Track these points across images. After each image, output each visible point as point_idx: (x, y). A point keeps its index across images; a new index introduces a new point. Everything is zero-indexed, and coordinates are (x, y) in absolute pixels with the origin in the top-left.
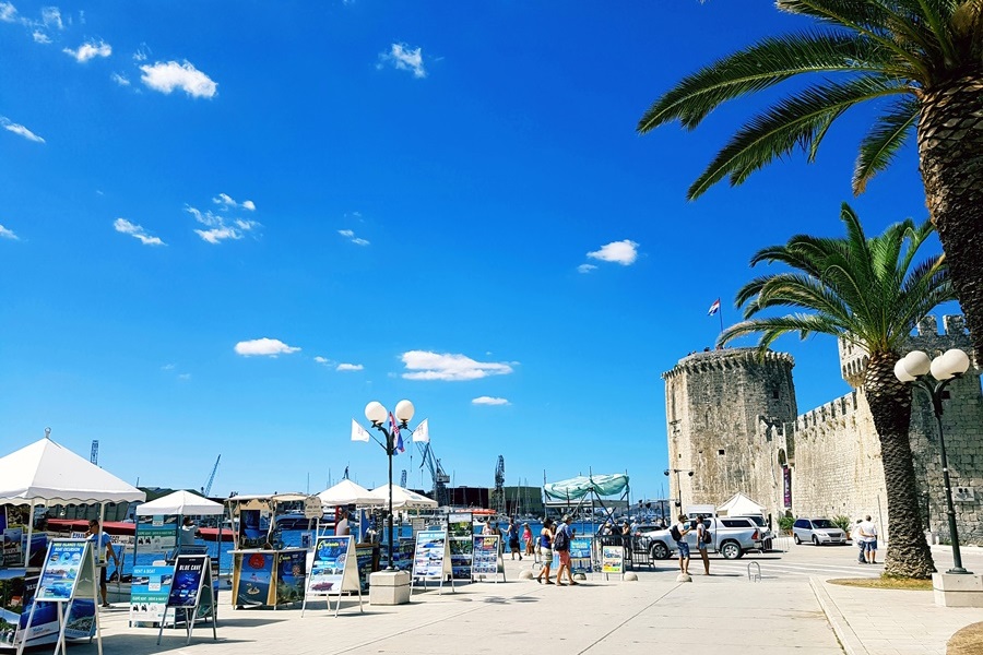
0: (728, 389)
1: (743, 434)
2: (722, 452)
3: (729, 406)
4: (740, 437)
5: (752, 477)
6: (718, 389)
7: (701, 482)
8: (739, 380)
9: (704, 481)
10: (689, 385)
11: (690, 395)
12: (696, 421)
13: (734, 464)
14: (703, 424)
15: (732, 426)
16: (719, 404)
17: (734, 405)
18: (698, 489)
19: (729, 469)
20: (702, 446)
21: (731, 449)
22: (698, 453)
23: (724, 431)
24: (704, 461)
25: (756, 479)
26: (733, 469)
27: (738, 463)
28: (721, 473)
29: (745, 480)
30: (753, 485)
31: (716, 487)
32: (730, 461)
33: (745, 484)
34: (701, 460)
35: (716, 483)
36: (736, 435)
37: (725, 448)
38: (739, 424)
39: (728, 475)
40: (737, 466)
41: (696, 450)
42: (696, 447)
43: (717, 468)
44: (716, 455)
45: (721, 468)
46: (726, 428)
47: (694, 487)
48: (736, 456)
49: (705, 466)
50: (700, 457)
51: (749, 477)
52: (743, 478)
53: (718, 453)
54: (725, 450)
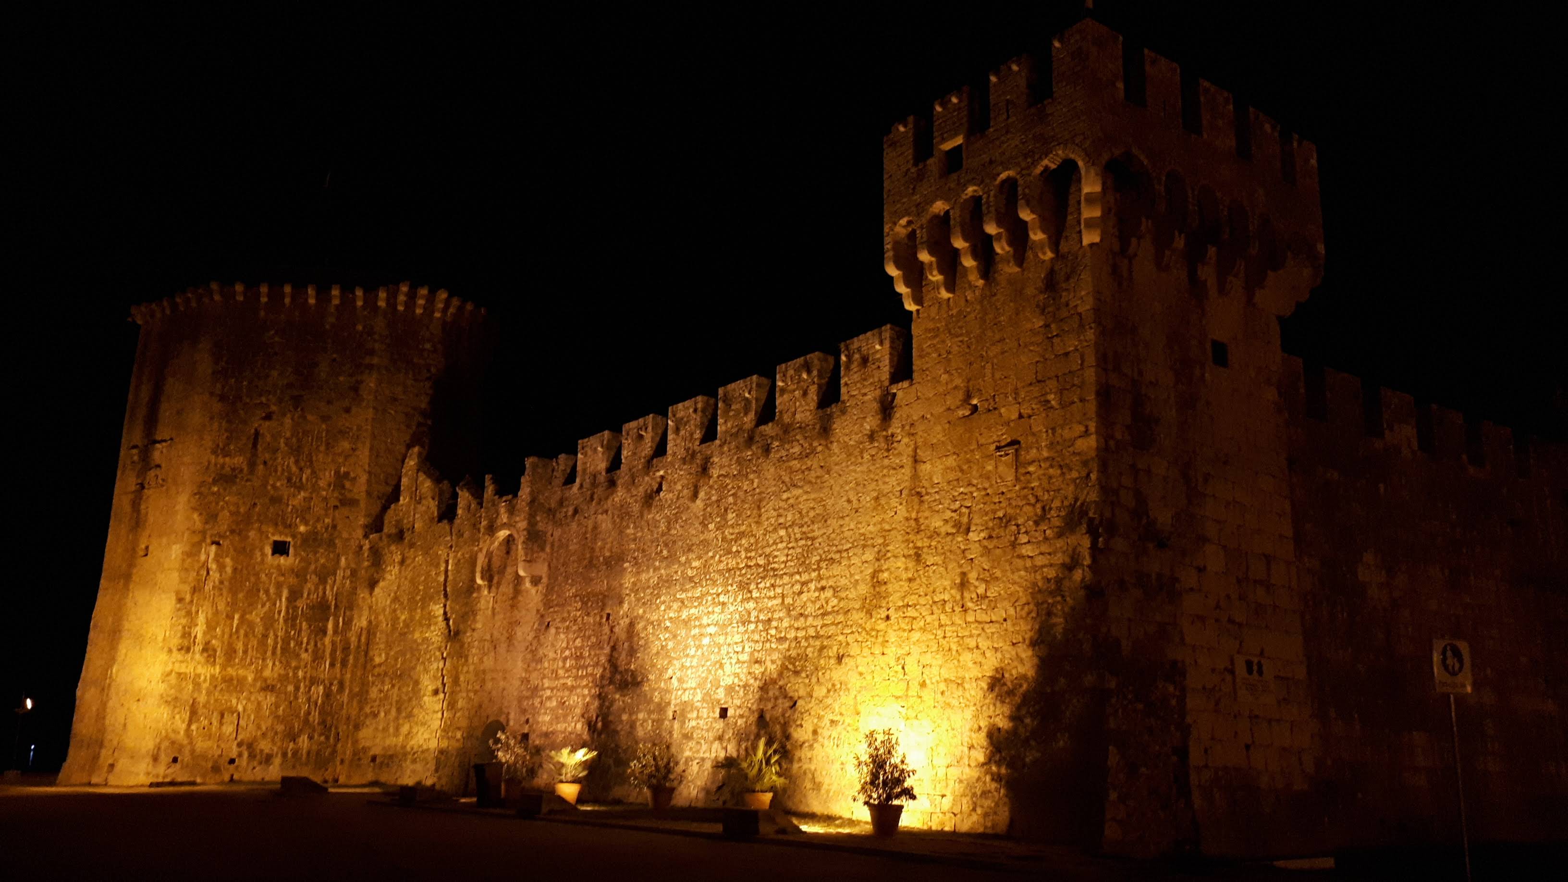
0: (334, 373)
1: (353, 503)
2: (280, 549)
3: (325, 419)
4: (345, 511)
5: (361, 622)
6: (304, 371)
7: (199, 631)
8: (371, 353)
9: (210, 627)
10: (218, 343)
11: (218, 373)
13: (311, 583)
14: (239, 461)
15: (326, 477)
16: (300, 407)
17: (342, 420)
18: (186, 649)
19: (294, 595)
20: (224, 526)
21: (311, 541)
22: (208, 541)
23: (300, 488)
24: (221, 567)
25: (371, 631)
26: (305, 595)
27: (323, 580)
28: (268, 605)
29: (335, 632)
30: (359, 647)
31: (246, 645)
32: (300, 574)
33: (333, 643)
34: (213, 566)
35: (246, 635)
36: (333, 502)
37: (294, 536)
38: (347, 474)
39: (287, 612)
40: (321, 587)
41: (203, 533)
42: (206, 523)
43: (259, 591)
44: (263, 555)
45: (272, 590)
46: (307, 479)
47: (175, 641)
48: (322, 561)
49: (221, 582)
50: (212, 555)
51: (348, 623)
52: (330, 625)
53: (268, 550)
54: (292, 543)
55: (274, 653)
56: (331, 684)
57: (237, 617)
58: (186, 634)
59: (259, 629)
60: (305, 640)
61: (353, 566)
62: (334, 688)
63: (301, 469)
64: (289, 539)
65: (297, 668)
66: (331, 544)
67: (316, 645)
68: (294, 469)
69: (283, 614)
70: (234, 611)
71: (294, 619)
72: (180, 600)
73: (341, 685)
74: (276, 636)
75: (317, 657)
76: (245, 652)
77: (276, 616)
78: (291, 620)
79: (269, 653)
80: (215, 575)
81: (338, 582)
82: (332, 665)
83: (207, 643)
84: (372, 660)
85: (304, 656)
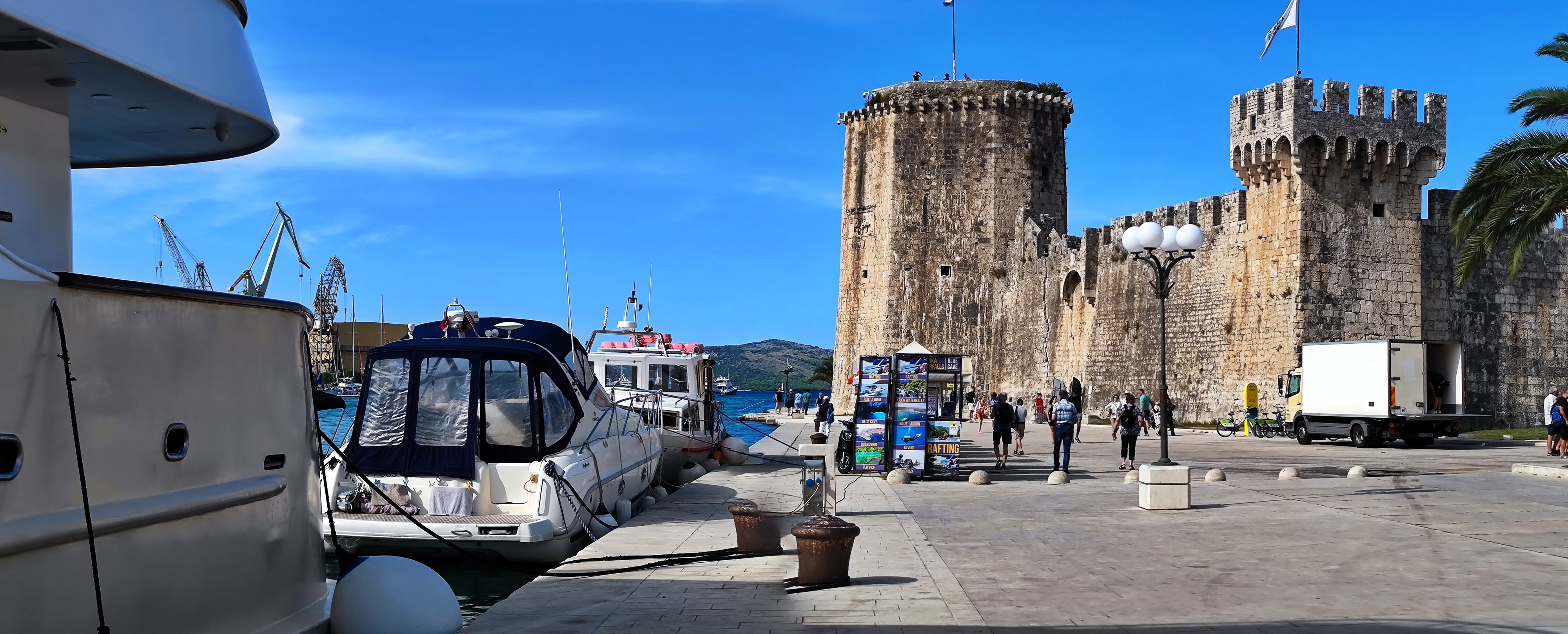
0: (969, 155)
1: (987, 240)
2: (945, 271)
3: (966, 187)
4: (982, 245)
5: (997, 316)
6: (950, 156)
7: (904, 323)
8: (990, 140)
9: (909, 322)
10: (897, 142)
11: (899, 161)
12: (905, 211)
13: (966, 291)
14: (918, 217)
15: (969, 224)
16: (949, 180)
17: (976, 187)
18: (897, 335)
19: (957, 300)
20: (912, 258)
21: (964, 266)
22: (903, 269)
23: (955, 232)
24: (913, 284)
25: (1004, 322)
26: (963, 300)
27: (972, 291)
28: (941, 307)
29: (982, 323)
30: (996, 332)
31: (931, 333)
32: (959, 287)
33: (981, 330)
34: (907, 283)
35: (930, 326)
36: (974, 241)
37: (953, 264)
38: (981, 222)
39: (953, 312)
40: (972, 295)
41: (900, 263)
42: (901, 258)
43: (935, 298)
44: (936, 276)
45: (943, 298)
46: (958, 227)
47: (890, 331)
48: (971, 278)
49: (913, 294)
50: (906, 277)
51: (990, 317)
52: (979, 319)
53: (939, 272)
54: (952, 268)
55: (947, 337)
56: (982, 355)
57: (924, 314)
58: (896, 326)
59: (937, 322)
60: (965, 328)
61: (990, 281)
62: (984, 358)
63: (954, 221)
64: (951, 265)
65: (961, 345)
66: (975, 266)
67: (971, 331)
68: (950, 220)
69: (950, 312)
70: (922, 311)
71: (957, 315)
72: (891, 306)
73: (988, 354)
74: (948, 326)
75: (972, 339)
76: (931, 336)
77: (947, 314)
78: (955, 315)
79: (944, 337)
80: (909, 290)
81: (981, 291)
82: (982, 343)
83: (909, 331)
84: (1005, 340)
85: (965, 338)
